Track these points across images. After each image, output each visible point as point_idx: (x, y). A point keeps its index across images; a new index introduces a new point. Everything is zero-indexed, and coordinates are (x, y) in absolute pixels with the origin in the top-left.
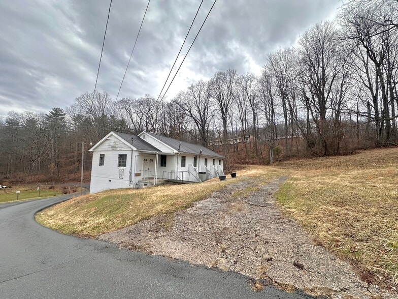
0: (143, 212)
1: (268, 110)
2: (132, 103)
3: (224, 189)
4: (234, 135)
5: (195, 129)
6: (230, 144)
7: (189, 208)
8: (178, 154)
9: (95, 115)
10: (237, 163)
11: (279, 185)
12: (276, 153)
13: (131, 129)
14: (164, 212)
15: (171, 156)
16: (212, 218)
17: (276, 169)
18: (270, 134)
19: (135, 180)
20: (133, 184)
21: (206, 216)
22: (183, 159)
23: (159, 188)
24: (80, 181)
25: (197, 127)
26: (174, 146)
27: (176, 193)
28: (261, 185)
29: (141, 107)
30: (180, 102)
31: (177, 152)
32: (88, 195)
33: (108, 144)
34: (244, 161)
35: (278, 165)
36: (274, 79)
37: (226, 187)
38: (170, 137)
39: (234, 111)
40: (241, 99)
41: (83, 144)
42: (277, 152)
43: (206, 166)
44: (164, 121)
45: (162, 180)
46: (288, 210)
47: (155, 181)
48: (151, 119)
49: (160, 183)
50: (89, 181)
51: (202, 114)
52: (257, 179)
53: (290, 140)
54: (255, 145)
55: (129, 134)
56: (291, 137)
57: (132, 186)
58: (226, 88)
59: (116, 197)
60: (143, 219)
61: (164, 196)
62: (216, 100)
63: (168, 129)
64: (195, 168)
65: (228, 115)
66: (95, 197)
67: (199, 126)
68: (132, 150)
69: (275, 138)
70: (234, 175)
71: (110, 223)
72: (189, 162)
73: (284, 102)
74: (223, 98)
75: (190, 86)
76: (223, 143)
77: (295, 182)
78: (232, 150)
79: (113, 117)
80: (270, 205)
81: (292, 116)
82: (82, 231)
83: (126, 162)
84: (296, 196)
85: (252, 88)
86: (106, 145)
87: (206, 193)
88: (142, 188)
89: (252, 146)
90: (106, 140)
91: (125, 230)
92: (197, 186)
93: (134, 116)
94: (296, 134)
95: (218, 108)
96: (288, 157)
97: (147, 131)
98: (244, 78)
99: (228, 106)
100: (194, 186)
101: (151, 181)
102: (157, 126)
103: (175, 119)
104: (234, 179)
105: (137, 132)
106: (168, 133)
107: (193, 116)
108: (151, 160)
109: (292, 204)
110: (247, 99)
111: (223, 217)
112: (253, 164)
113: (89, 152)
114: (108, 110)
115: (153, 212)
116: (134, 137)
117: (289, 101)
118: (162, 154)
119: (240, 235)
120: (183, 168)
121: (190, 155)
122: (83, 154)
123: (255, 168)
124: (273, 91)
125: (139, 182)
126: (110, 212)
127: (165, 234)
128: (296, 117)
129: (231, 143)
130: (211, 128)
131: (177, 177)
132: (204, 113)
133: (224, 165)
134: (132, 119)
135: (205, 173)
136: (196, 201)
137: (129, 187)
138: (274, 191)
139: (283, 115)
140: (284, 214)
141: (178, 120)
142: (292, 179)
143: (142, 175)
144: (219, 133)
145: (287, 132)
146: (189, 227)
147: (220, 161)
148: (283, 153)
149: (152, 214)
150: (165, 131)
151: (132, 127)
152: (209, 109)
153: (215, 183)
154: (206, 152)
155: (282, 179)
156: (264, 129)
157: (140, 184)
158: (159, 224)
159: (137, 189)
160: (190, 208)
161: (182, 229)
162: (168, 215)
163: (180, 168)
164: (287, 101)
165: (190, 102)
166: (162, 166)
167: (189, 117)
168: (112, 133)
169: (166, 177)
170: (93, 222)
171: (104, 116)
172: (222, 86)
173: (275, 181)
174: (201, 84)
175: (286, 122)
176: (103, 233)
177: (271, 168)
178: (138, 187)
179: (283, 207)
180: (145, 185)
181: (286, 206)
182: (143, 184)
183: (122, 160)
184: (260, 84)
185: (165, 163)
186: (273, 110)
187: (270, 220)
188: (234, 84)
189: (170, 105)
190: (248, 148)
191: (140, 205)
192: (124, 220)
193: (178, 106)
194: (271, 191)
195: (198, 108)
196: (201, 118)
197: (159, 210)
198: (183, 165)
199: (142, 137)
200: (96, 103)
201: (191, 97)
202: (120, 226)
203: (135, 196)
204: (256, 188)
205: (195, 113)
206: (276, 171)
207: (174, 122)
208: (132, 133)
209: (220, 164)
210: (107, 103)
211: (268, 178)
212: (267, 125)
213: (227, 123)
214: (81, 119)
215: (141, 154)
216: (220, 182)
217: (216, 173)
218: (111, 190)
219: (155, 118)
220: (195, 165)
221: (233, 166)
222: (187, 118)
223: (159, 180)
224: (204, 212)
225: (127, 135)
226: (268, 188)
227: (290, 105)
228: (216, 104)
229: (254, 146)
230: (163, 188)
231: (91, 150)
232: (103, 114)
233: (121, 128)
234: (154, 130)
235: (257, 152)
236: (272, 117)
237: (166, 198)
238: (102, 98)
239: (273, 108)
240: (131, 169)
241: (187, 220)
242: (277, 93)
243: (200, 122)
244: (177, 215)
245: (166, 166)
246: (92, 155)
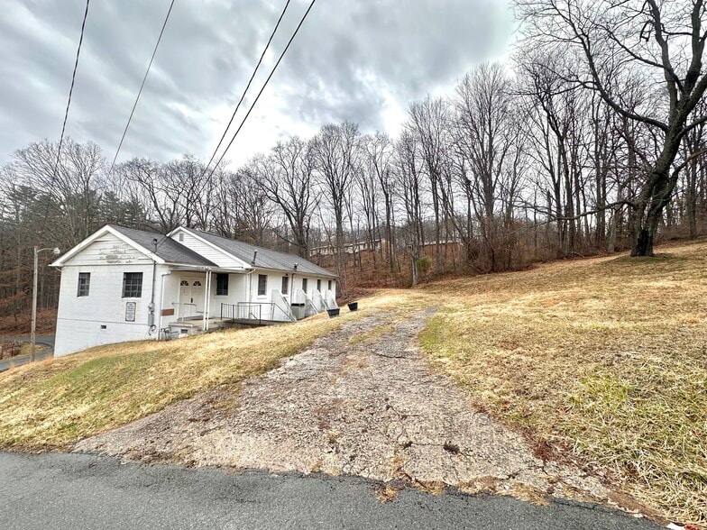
0: (178, 386)
1: (409, 197)
2: (155, 170)
3: (337, 332)
4: (355, 237)
5: (285, 225)
6: (348, 253)
7: (271, 369)
8: (251, 270)
9: (66, 189)
10: (360, 286)
11: (425, 321)
12: (422, 268)
13: (153, 222)
14: (221, 381)
15: (238, 275)
16: (314, 385)
17: (419, 295)
18: (413, 236)
19: (161, 322)
20: (157, 330)
21: (302, 382)
22: (263, 279)
23: (214, 336)
24: (29, 331)
25: (288, 222)
26: (245, 255)
27: (247, 344)
28: (398, 322)
29: (176, 178)
30: (256, 174)
31: (249, 267)
32: (48, 360)
33: (99, 252)
34: (370, 282)
35: (424, 288)
36: (419, 146)
37: (339, 328)
38: (236, 238)
39: (355, 196)
40: (367, 175)
41: (36, 251)
42: (424, 266)
43: (305, 291)
44: (223, 208)
45: (220, 321)
46: (438, 360)
47: (205, 324)
48: (198, 205)
49: (216, 326)
50: (53, 330)
51: (298, 198)
52: (392, 313)
53: (444, 247)
54: (389, 256)
55: (148, 231)
56: (444, 242)
57: (155, 335)
58: (341, 154)
59: (118, 359)
60: (178, 399)
61: (222, 350)
62: (323, 174)
63: (233, 223)
64: (285, 296)
65: (344, 203)
66: (67, 365)
67: (293, 219)
68: (155, 264)
69: (421, 243)
70: (353, 307)
71: (101, 415)
72: (274, 285)
73: (434, 184)
74: (336, 172)
75: (276, 145)
76: (335, 252)
77: (450, 315)
78: (352, 264)
79: (111, 195)
80: (412, 354)
81: (446, 208)
82: (31, 437)
83: (140, 289)
84: (450, 336)
85: (384, 158)
86: (94, 253)
87: (303, 341)
88: (177, 338)
89: (384, 256)
90: (95, 242)
91: (135, 426)
92: (288, 328)
94: (452, 238)
95: (327, 188)
96: (439, 275)
97: (188, 226)
98: (370, 139)
99: (345, 187)
100: (281, 329)
101: (197, 323)
102: (210, 217)
103: (247, 206)
104: (354, 313)
105: (166, 228)
106: (233, 231)
107: (281, 200)
108: (197, 283)
109: (444, 351)
110: (377, 176)
111: (332, 382)
112: (386, 286)
113: (54, 268)
114: (99, 180)
115: (200, 383)
116: (159, 237)
117: (441, 185)
118: (218, 270)
119: (361, 410)
120: (262, 296)
121: (275, 272)
122: (36, 272)
123: (389, 294)
124: (418, 166)
125: (170, 327)
126: (104, 391)
127: (222, 423)
128: (452, 210)
129: (350, 251)
130: (314, 224)
131: (250, 314)
132: (302, 197)
133: (338, 290)
134: (155, 202)
135: (303, 305)
136: (285, 356)
137: (148, 337)
138: (417, 332)
139: (432, 207)
140: (432, 367)
141: (252, 207)
142: (445, 309)
143: (176, 312)
144: (329, 233)
145: (438, 233)
146: (272, 405)
147: (330, 282)
148: (433, 268)
149: (196, 388)
150: (225, 227)
151: (155, 216)
152: (310, 190)
153: (321, 322)
154: (305, 267)
155: (430, 310)
156: (404, 229)
157: (174, 330)
158: (211, 406)
159: (167, 340)
160: (274, 370)
161: (257, 410)
162: (231, 385)
163: (255, 297)
164: (438, 183)
165: (276, 175)
166: (218, 294)
167: (273, 204)
168: (107, 228)
169: (229, 314)
170: (58, 416)
171: (89, 194)
172: (333, 150)
173: (419, 314)
174: (296, 143)
175: (437, 219)
176: (85, 437)
177: (414, 293)
178: (168, 336)
179: (431, 356)
180: (183, 331)
181: (435, 354)
182: (179, 330)
183: (132, 284)
184: (396, 153)
185: (226, 288)
186: (417, 196)
187: (410, 379)
188: (354, 149)
189: (236, 179)
190: (378, 259)
191: (170, 372)
192: (135, 405)
193: (253, 181)
194: (413, 331)
195: (291, 186)
196: (296, 205)
197: (213, 379)
198: (262, 291)
199: (176, 238)
200: (69, 164)
201: (278, 167)
202: (125, 418)
203: (161, 355)
204: (389, 327)
205: (285, 195)
206: (421, 298)
207: (245, 210)
208: (156, 231)
209: (330, 288)
210: (97, 165)
211: (409, 310)
212: (408, 221)
213: (343, 216)
214: (32, 197)
215: (175, 271)
216: (330, 320)
217: (323, 304)
218: (105, 347)
219: (204, 201)
220: (285, 291)
221: (353, 291)
222: (269, 204)
223: (214, 320)
224: (299, 375)
225: (143, 234)
226: (408, 325)
227: (443, 190)
228: (324, 181)
229: (387, 257)
230: (221, 335)
231: (57, 263)
232: (87, 189)
233: (130, 219)
234: (203, 224)
235: (392, 267)
236: (416, 209)
237: (226, 355)
238: (83, 156)
239: (417, 194)
240: (152, 302)
241: (267, 392)
242: (424, 169)
243: (295, 213)
244: (248, 384)
245: (227, 294)
246: (60, 273)
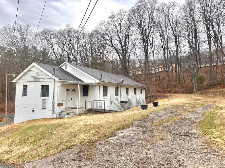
0: (66, 142)
1: (191, 38)
2: (53, 34)
3: (146, 118)
4: (155, 64)
5: (117, 59)
6: (152, 73)
7: (111, 137)
8: (100, 83)
9: (16, 46)
10: (159, 92)
11: (203, 114)
12: (200, 81)
13: (53, 60)
14: (86, 141)
15: (93, 86)
16: (135, 147)
17: (198, 98)
18: (193, 61)
19: (58, 109)
20: (56, 114)
21: (128, 145)
22: (105, 88)
23: (82, 117)
24: (4, 112)
25: (118, 57)
26: (96, 76)
27: (98, 122)
28: (184, 114)
29: (62, 37)
30: (101, 32)
31: (98, 81)
32: (12, 125)
33: (30, 75)
34: (166, 90)
35: (201, 94)
36: (198, 5)
37: (148, 116)
38: (91, 67)
39: (156, 40)
40: (163, 27)
41: (6, 75)
42: (201, 80)
43: (128, 95)
44: (85, 51)
45: (84, 109)
46: (213, 139)
47: (78, 111)
48: (73, 50)
49: (83, 112)
50: (13, 111)
51: (123, 43)
52: (181, 108)
53: (215, 68)
54: (178, 74)
55: (51, 64)
56: (215, 64)
57: (55, 116)
58: (147, 16)
59: (40, 127)
60: (66, 148)
61: (86, 125)
62: (137, 28)
63: (90, 59)
64: (117, 97)
65: (149, 44)
66: (20, 128)
67: (120, 55)
68: (54, 81)
69: (199, 66)
70: (156, 104)
71: (34, 152)
72: (111, 91)
73: (208, 28)
74: (144, 27)
75: (111, 15)
76: (145, 73)
77: (220, 111)
78: (154, 79)
79: (34, 48)
80: (194, 134)
81: (216, 42)
82: (8, 159)
83: (48, 93)
84: (221, 125)
85: (174, 16)
87: (127, 122)
88: (65, 118)
89: (174, 74)
90: (29, 71)
91: (49, 159)
92: (119, 115)
93: (56, 47)
94: (221, 62)
95: (139, 37)
96: (212, 86)
97: (69, 61)
98: (165, 5)
99: (150, 35)
100: (116, 115)
101: (74, 110)
102: (79, 56)
103: (97, 49)
104: (156, 108)
105: (59, 62)
106: (90, 64)
107: (114, 46)
108: (74, 90)
109: (217, 134)
110: (169, 27)
111: (145, 147)
112: (176, 92)
113: (13, 83)
114: (29, 41)
115: (76, 141)
116: (56, 67)
117: (213, 27)
118: (84, 84)
119: (163, 165)
120: (105, 97)
121: (112, 84)
122: (6, 85)
123: (178, 97)
124: (196, 18)
125: (62, 112)
126: (34, 142)
127: (88, 163)
128: (221, 44)
129: (153, 72)
130: (132, 57)
131: (100, 106)
132: (125, 43)
133: (146, 94)
134: (53, 50)
135: (127, 102)
136: (118, 130)
137: (52, 117)
138: (198, 121)
139: (207, 42)
140: (208, 143)
141: (99, 50)
142: (217, 107)
143: (64, 105)
144: (140, 62)
145: (211, 59)
146: (112, 157)
147: (141, 90)
148: (207, 81)
149: (75, 144)
150: (86, 61)
151: (53, 57)
152: (130, 39)
153: (136, 112)
154: (128, 81)
155: (206, 108)
156: (187, 57)
157: (63, 113)
158: (82, 153)
159: (60, 119)
160: (113, 137)
161: (105, 158)
162: (91, 144)
163: (102, 98)
164: (211, 27)
165: (111, 32)
166: (84, 96)
167: (110, 47)
168: (34, 64)
169: (89, 107)
170: (17, 151)
171: (26, 47)
172: (143, 14)
173: (199, 110)
174: (121, 13)
175: (210, 50)
176: (28, 162)
177: (194, 97)
178: (60, 117)
179: (208, 137)
180: (68, 114)
181: (211, 135)
182: (66, 113)
183: (45, 90)
184: (182, 11)
185: (88, 92)
186: (196, 37)
187: (194, 150)
188: (155, 12)
189: (91, 36)
190: (171, 76)
191: (62, 135)
192: (48, 150)
193: (99, 36)
194: (195, 120)
195: (119, 37)
196: (122, 47)
197: (82, 140)
198: (105, 94)
199: (63, 68)
200: (17, 34)
201: (112, 27)
202: (44, 155)
203: (58, 125)
204: (179, 117)
205: (116, 43)
206: (200, 100)
207: (96, 52)
208: (54, 64)
209: (141, 93)
210: (28, 34)
211: (192, 107)
212: (190, 52)
213: (149, 52)
214: (4, 51)
215: (64, 84)
216: (142, 111)
217: (138, 102)
218: (34, 120)
219: (76, 48)
220: (117, 95)
221: (155, 95)
222: (108, 48)
223: (81, 109)
224: (126, 141)
225: (49, 66)
226: (192, 117)
227: (214, 32)
228: (138, 33)
229: (176, 75)
230: (85, 117)
231: (14, 81)
232: (25, 45)
233: (42, 59)
234: (75, 60)
235: (180, 80)
236: (196, 45)
237: (88, 128)
238: (23, 30)
239: (196, 35)
240: (54, 100)
241: (109, 149)
242: (201, 19)
243: (121, 52)
244: (100, 144)
245: (88, 96)
246: (15, 86)
